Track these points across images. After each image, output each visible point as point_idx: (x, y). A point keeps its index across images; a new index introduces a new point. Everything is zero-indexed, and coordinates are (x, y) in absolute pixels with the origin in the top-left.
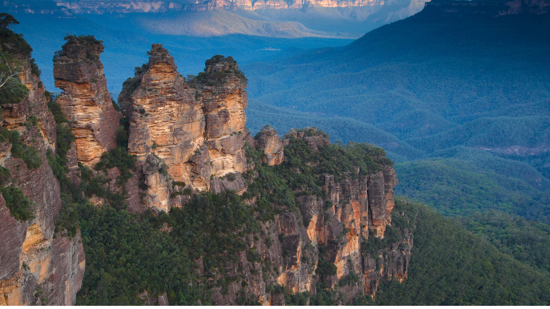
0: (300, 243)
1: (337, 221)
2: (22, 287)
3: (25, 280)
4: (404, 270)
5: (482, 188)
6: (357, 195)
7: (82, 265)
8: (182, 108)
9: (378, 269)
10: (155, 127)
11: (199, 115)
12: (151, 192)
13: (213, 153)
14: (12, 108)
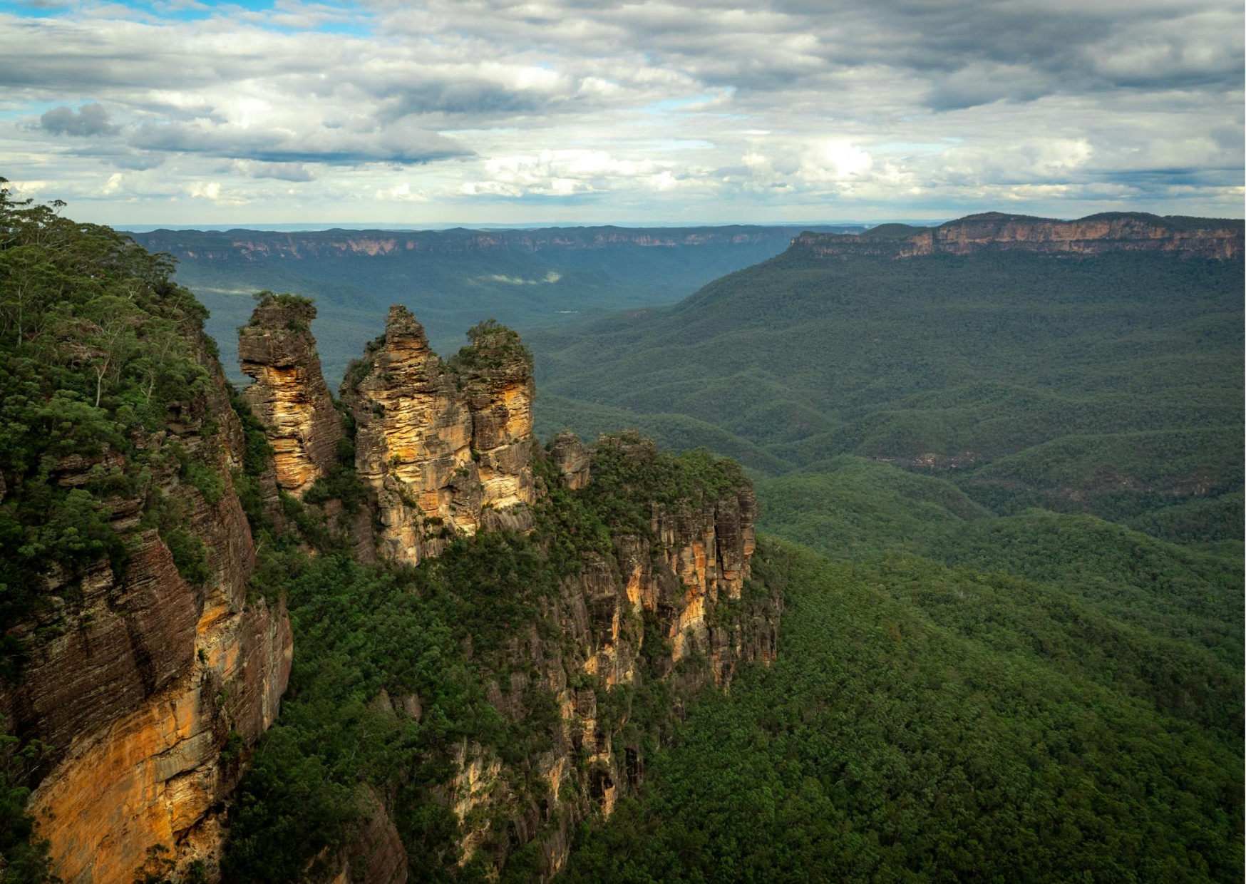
0: (618, 609)
1: (671, 573)
2: (199, 689)
3: (202, 679)
4: (772, 647)
5: (881, 519)
6: (700, 533)
7: (289, 653)
8: (437, 404)
9: (732, 646)
10: (398, 435)
11: (464, 415)
12: (390, 534)
13: (485, 473)
14: (180, 407)
